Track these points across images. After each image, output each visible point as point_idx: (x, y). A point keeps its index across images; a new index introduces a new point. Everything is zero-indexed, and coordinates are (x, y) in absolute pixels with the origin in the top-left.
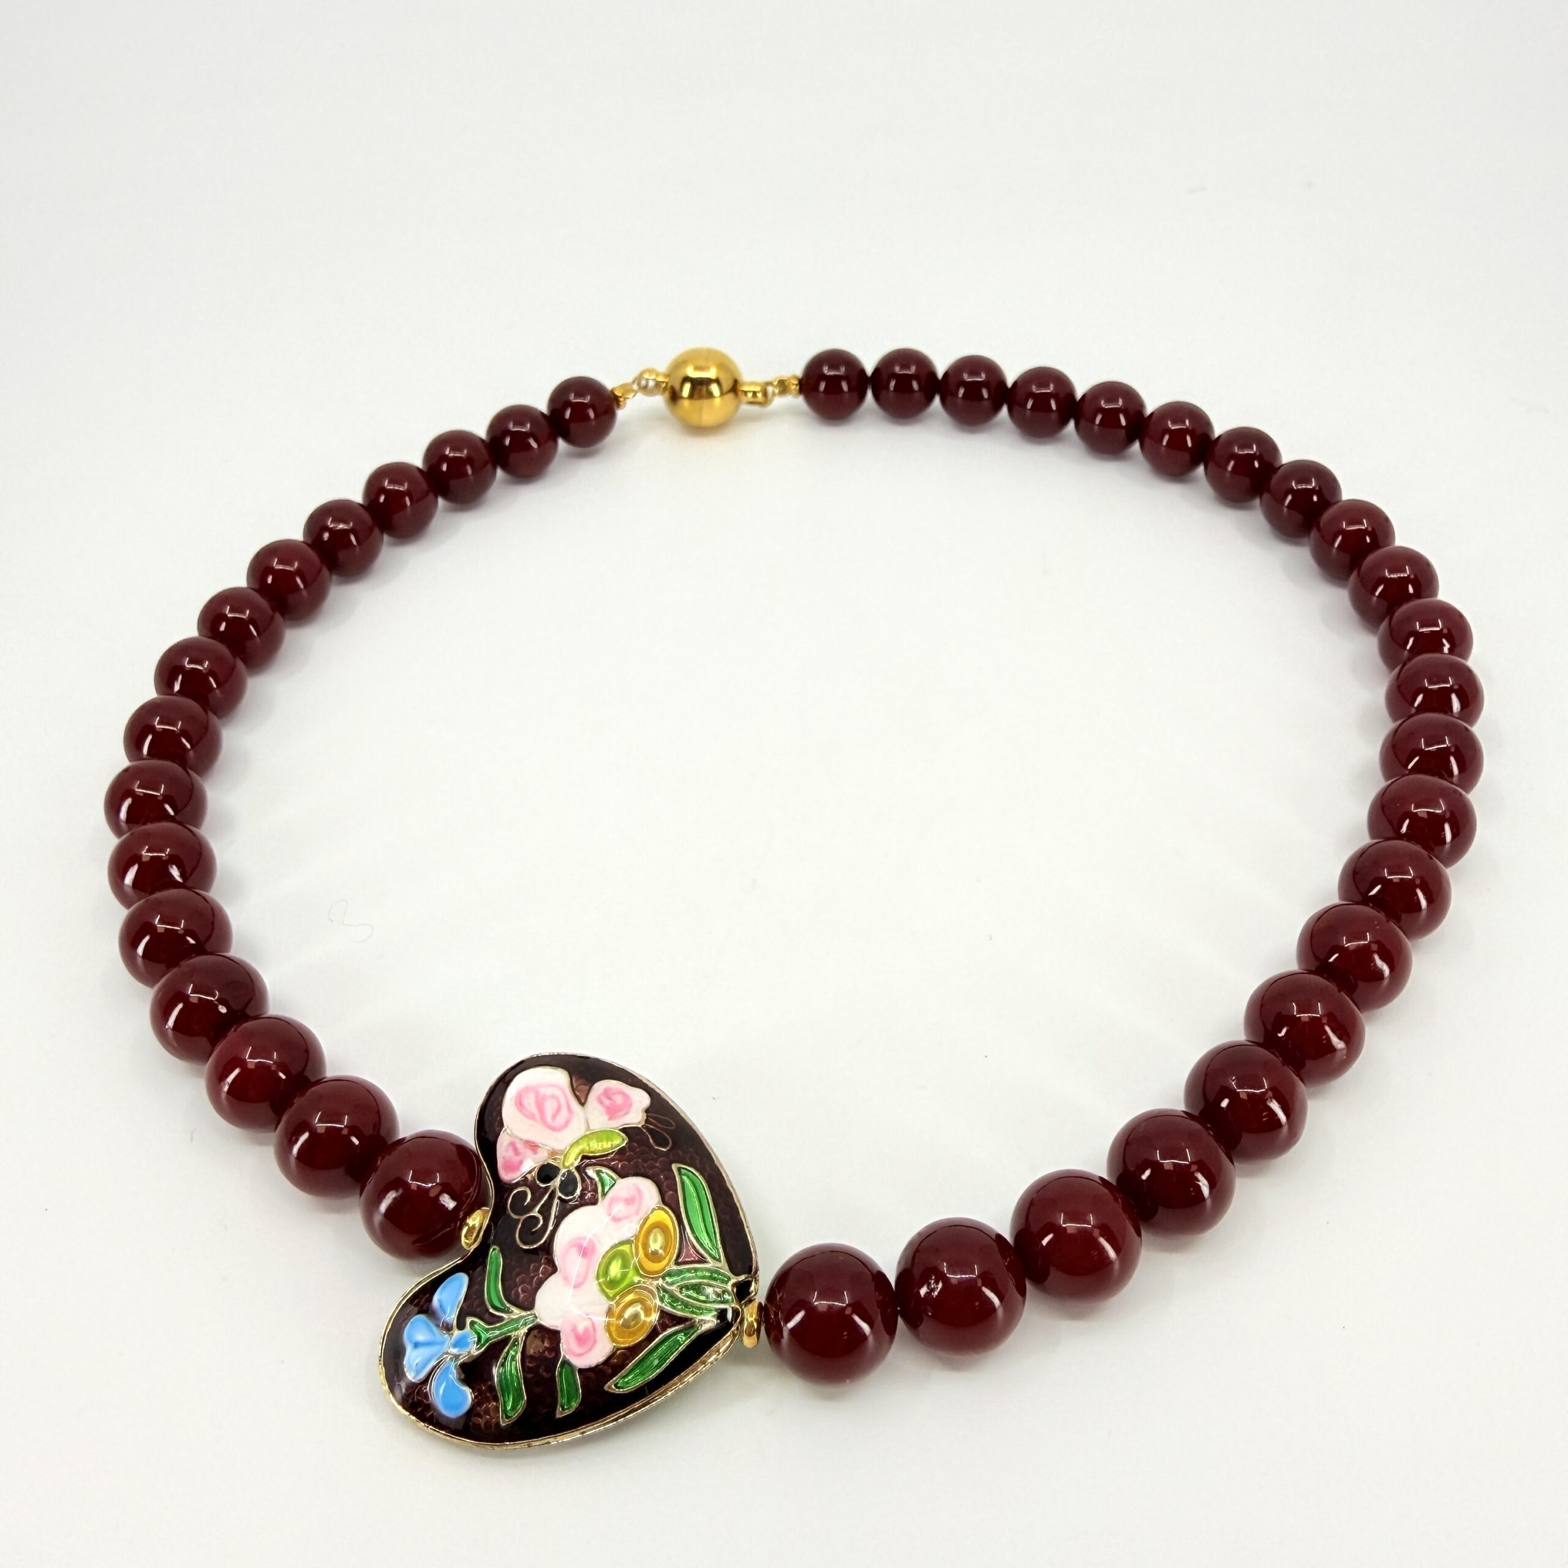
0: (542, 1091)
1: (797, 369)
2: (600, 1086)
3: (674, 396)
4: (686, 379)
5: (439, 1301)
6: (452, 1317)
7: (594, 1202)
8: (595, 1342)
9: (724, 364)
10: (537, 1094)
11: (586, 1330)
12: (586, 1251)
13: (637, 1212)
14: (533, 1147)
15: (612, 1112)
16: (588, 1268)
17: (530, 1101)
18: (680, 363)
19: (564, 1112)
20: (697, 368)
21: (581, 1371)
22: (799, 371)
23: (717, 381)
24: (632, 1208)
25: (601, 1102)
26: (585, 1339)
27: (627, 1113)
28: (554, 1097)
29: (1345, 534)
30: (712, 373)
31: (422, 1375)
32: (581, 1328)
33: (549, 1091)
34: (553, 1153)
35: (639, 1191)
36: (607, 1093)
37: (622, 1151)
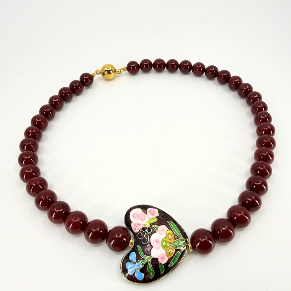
0: (138, 213)
1: (125, 65)
2: (148, 210)
3: (104, 74)
4: (106, 71)
5: (131, 258)
6: (135, 261)
7: (156, 232)
8: (165, 258)
9: (112, 67)
10: (137, 214)
11: (163, 256)
12: (157, 242)
13: (165, 232)
14: (140, 224)
15: (153, 214)
16: (159, 244)
17: (136, 216)
18: (104, 68)
19: (143, 216)
20: (107, 68)
21: (163, 264)
22: (126, 66)
23: (112, 70)
24: (164, 231)
25: (150, 213)
26: (163, 258)
27: (155, 214)
28: (140, 214)
29: (234, 82)
30: (110, 69)
31: (133, 274)
32: (161, 256)
33: (139, 213)
34: (144, 225)
35: (164, 228)
36: (150, 211)
37: (157, 221)
